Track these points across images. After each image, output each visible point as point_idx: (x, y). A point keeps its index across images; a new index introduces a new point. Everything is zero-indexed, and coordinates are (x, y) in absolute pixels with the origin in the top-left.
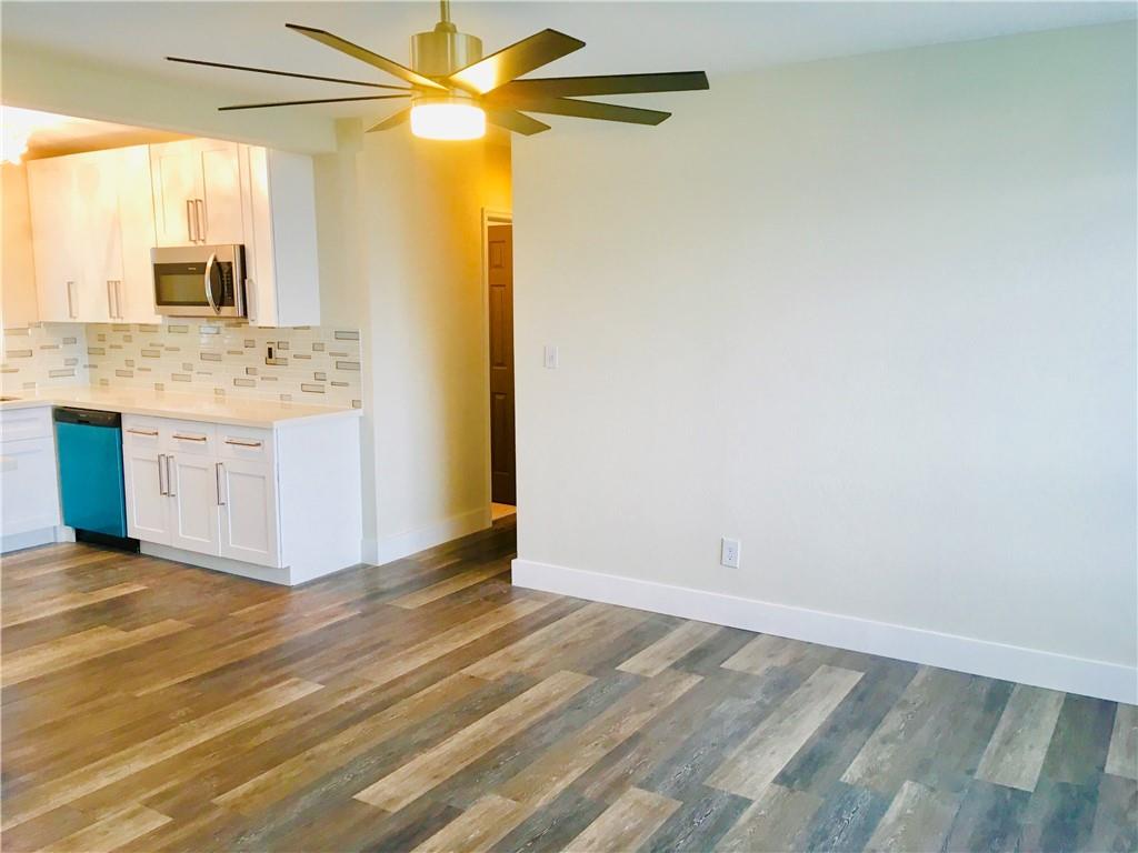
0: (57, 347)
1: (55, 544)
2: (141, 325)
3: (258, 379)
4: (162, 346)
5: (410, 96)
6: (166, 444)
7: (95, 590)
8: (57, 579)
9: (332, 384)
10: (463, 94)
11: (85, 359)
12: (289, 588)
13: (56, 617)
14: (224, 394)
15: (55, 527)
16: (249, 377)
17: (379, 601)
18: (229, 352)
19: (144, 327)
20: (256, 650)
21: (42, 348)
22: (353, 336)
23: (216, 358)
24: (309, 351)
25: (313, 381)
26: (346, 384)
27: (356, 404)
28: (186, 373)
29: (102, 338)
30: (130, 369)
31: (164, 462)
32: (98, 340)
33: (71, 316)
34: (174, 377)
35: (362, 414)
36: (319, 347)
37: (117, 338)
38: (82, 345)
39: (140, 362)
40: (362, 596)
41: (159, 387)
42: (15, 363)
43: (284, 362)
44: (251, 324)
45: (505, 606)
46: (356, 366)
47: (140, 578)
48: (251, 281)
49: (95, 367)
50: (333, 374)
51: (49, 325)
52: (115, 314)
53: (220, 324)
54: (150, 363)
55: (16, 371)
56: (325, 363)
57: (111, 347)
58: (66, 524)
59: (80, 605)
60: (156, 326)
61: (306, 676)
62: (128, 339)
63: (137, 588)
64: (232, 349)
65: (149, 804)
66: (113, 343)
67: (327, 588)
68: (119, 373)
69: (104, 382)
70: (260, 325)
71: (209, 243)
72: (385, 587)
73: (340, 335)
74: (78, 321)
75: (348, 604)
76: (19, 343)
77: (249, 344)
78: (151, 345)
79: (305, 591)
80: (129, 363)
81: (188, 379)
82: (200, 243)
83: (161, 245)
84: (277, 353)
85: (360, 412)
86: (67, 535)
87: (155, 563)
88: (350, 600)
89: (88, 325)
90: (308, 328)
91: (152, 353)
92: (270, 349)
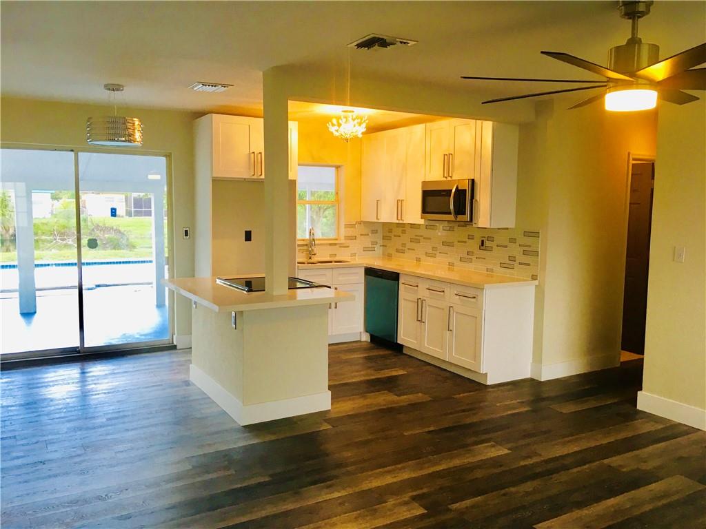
0: (368, 235)
1: (360, 341)
2: (411, 224)
3: (474, 258)
4: (421, 236)
5: (606, 86)
6: (422, 292)
7: (381, 370)
8: (361, 361)
9: (520, 264)
10: (644, 82)
11: (380, 242)
12: (486, 387)
13: (361, 382)
14: (453, 266)
15: (361, 333)
16: (468, 257)
17: (543, 404)
18: (458, 242)
19: (413, 226)
20: (468, 421)
21: (361, 235)
22: (535, 234)
23: (451, 244)
24: (506, 243)
25: (508, 262)
26: (529, 265)
27: (534, 277)
28: (434, 252)
29: (391, 230)
30: (404, 248)
31: (420, 303)
32: (389, 232)
33: (377, 219)
34: (427, 254)
35: (537, 284)
36: (512, 241)
37: (398, 231)
38: (380, 235)
39: (409, 245)
40: (532, 398)
41: (418, 260)
42: (348, 242)
43: (490, 249)
44: (474, 225)
45: (631, 423)
46: (536, 253)
47: (403, 368)
48: (476, 200)
49: (386, 246)
50: (521, 258)
51: (365, 222)
52: (399, 218)
53: (456, 225)
54: (414, 245)
55: (348, 247)
56: (516, 251)
57: (395, 236)
58: (367, 331)
59: (373, 377)
60: (419, 225)
61: (498, 443)
62: (404, 232)
63: (401, 372)
64: (460, 239)
65: (414, 498)
66: (396, 234)
67: (509, 391)
68: (397, 251)
69: (390, 256)
70: (479, 226)
71: (454, 178)
72: (545, 395)
73: (527, 234)
74: (380, 221)
75: (522, 402)
76: (351, 232)
77: (471, 237)
78: (416, 236)
79: (495, 389)
80: (404, 245)
81: (434, 256)
82: (449, 179)
83: (428, 179)
84: (487, 243)
85: (536, 282)
86: (366, 338)
87: (411, 359)
88: (524, 400)
89: (384, 224)
90: (507, 229)
91: (415, 240)
92: (483, 241)
